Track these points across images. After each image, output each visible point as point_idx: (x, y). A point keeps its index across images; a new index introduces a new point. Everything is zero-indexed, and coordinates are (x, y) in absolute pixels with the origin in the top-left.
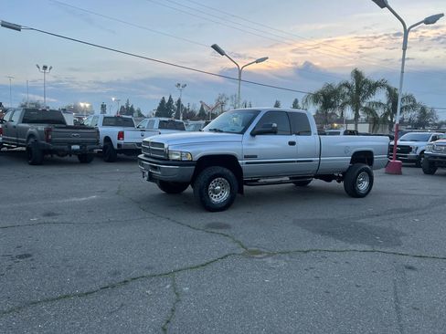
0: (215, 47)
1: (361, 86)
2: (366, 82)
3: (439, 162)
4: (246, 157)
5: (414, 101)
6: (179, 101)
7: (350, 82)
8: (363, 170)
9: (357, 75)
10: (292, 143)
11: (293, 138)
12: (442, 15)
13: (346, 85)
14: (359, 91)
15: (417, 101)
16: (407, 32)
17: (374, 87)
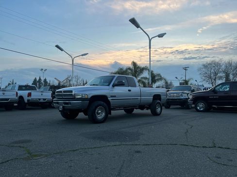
0: (57, 46)
1: (136, 70)
2: (139, 67)
3: (171, 102)
4: (112, 96)
5: (161, 76)
6: (45, 80)
7: (131, 67)
8: (157, 103)
9: (134, 64)
10: (130, 91)
11: (130, 88)
12: (165, 34)
13: (129, 69)
14: (136, 72)
15: (162, 76)
16: (150, 41)
17: (142, 70)
